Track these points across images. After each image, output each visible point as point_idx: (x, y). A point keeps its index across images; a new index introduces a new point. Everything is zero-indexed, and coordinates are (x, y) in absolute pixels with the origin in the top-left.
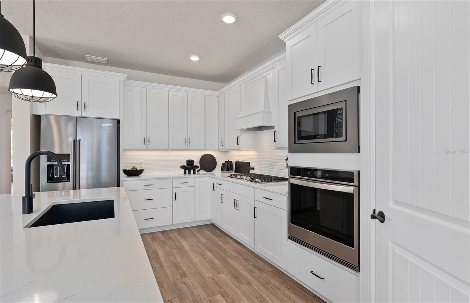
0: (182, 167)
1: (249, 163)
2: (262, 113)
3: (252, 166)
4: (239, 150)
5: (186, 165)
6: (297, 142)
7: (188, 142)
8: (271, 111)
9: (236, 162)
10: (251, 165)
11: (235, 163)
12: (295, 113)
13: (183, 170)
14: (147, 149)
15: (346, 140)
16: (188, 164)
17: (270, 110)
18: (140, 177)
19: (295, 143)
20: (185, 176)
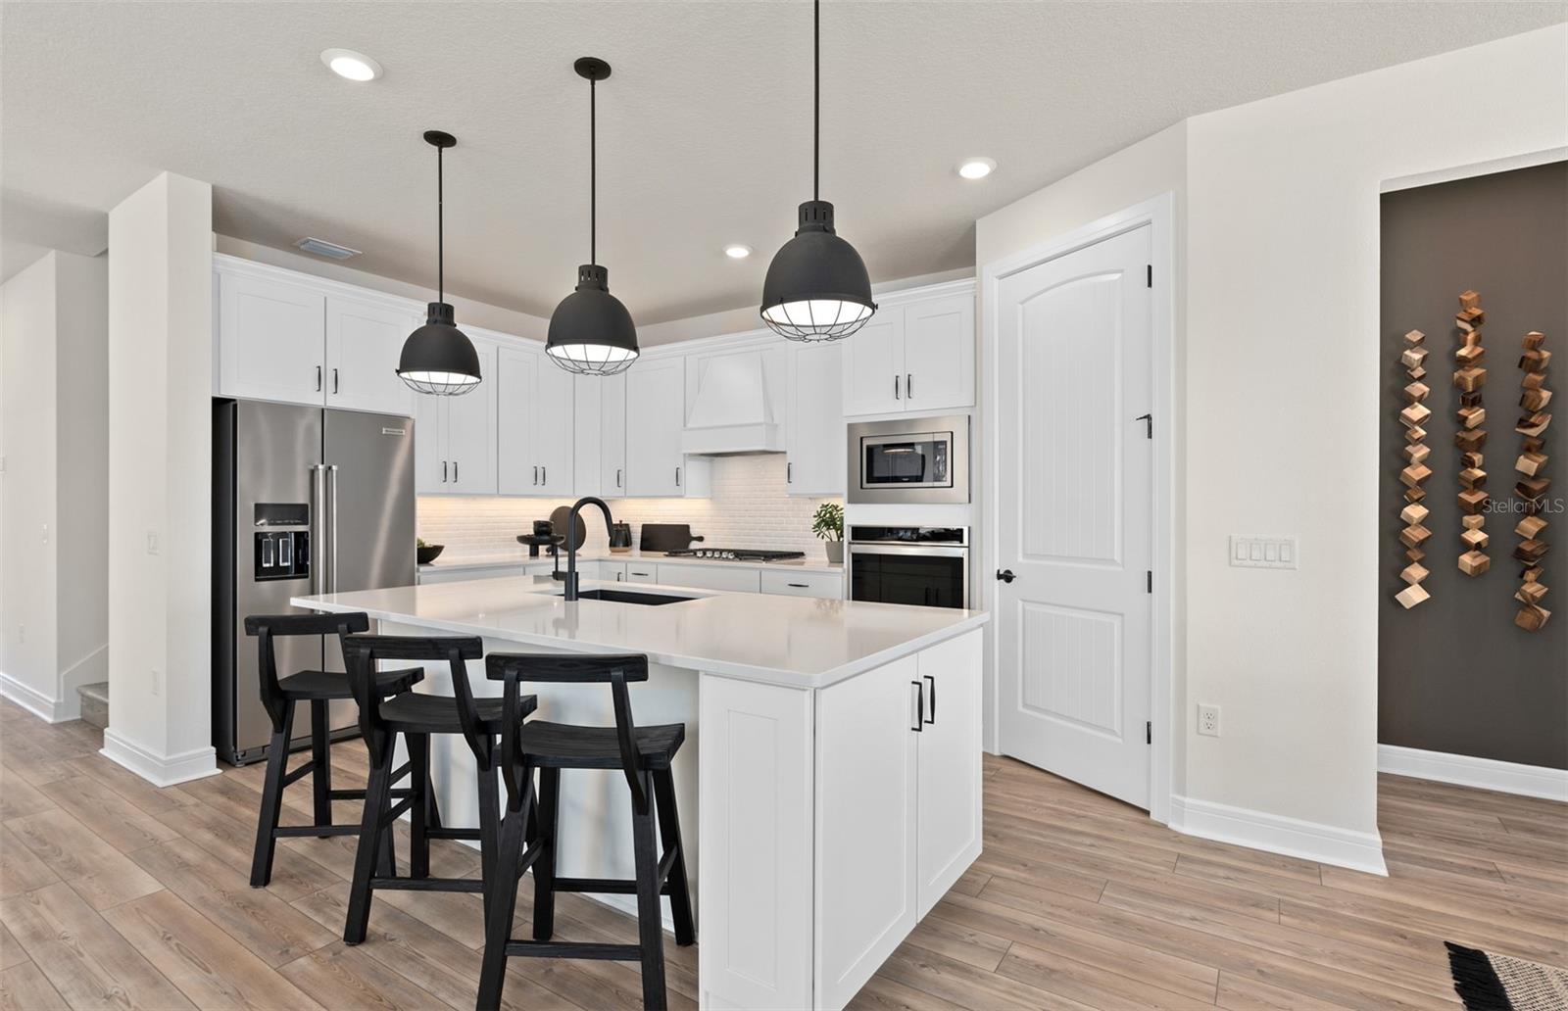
0: (523, 539)
1: (688, 527)
2: (764, 426)
3: (694, 532)
4: (680, 497)
5: (532, 532)
6: (865, 485)
7: (540, 476)
8: (776, 421)
9: (644, 526)
10: (691, 531)
11: (640, 529)
12: (862, 439)
13: (528, 547)
14: (449, 494)
15: (952, 486)
16: (537, 532)
17: (773, 419)
18: (432, 565)
19: (862, 488)
20: (535, 561)
